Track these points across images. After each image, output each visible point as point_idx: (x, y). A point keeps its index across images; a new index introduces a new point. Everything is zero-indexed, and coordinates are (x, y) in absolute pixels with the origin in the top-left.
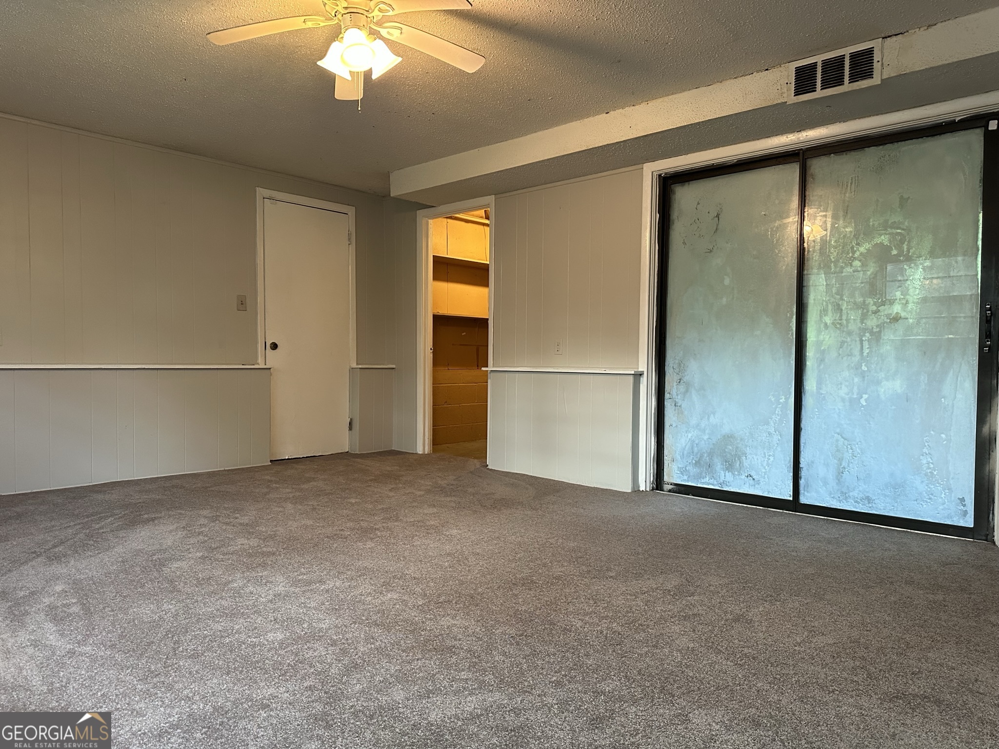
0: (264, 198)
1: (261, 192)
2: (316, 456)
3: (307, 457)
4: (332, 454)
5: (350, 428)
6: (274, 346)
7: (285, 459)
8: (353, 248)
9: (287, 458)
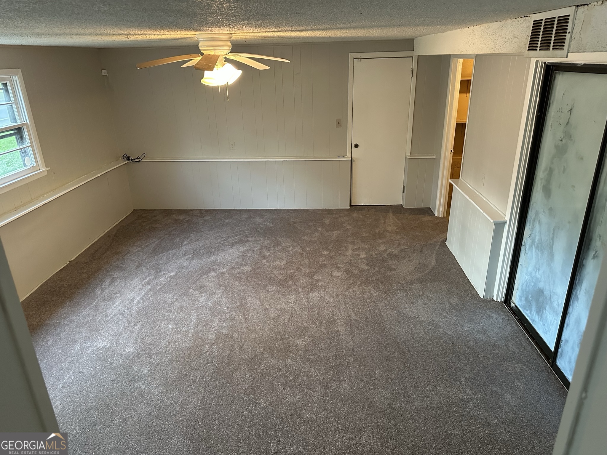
0: (354, 59)
1: (352, 56)
2: (380, 205)
3: (374, 205)
4: (390, 205)
5: (403, 192)
6: (357, 146)
7: (361, 205)
8: (414, 80)
9: (362, 205)
